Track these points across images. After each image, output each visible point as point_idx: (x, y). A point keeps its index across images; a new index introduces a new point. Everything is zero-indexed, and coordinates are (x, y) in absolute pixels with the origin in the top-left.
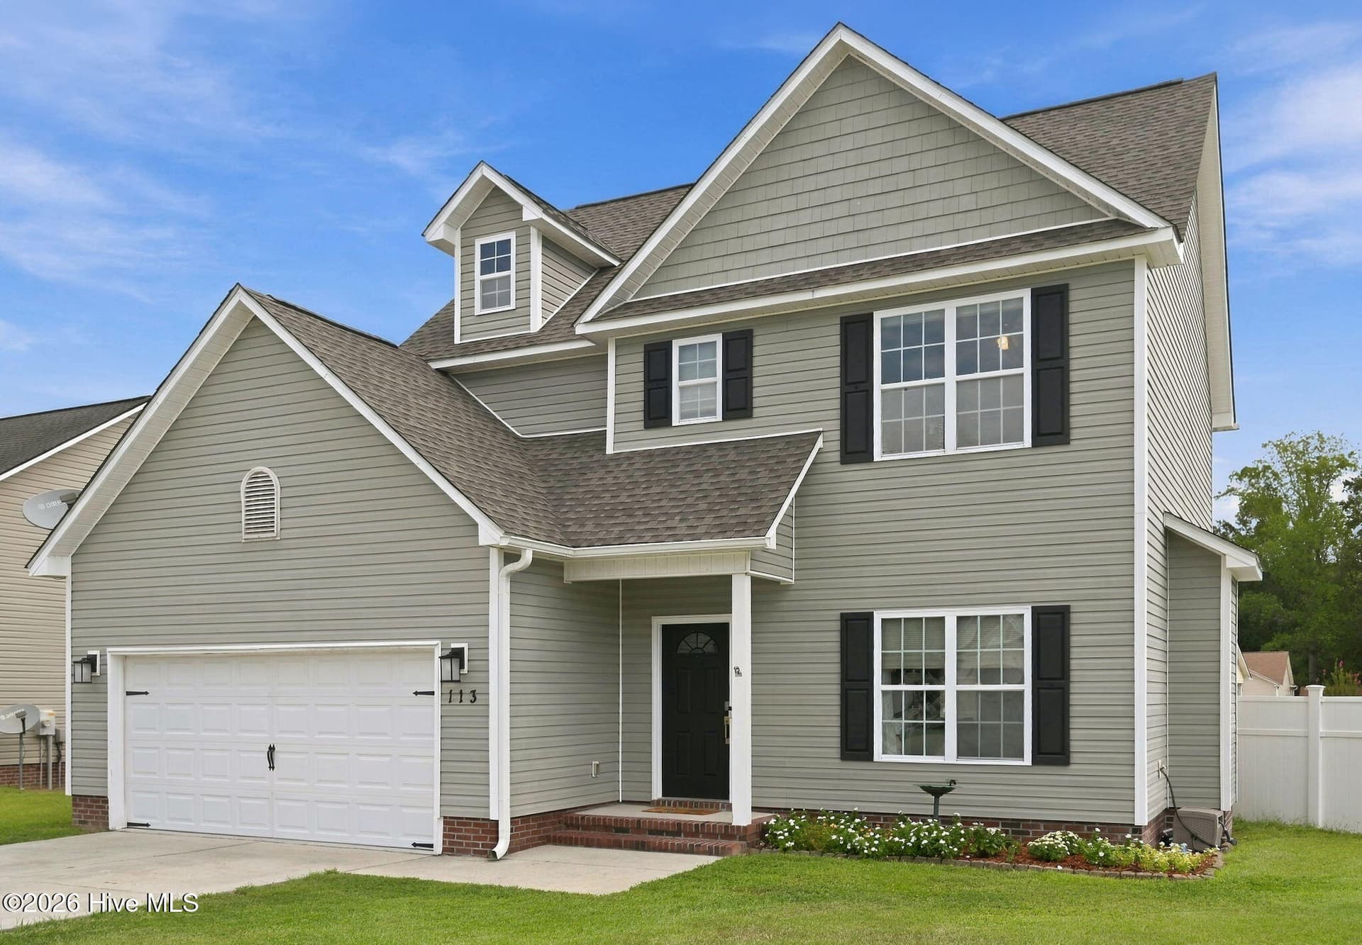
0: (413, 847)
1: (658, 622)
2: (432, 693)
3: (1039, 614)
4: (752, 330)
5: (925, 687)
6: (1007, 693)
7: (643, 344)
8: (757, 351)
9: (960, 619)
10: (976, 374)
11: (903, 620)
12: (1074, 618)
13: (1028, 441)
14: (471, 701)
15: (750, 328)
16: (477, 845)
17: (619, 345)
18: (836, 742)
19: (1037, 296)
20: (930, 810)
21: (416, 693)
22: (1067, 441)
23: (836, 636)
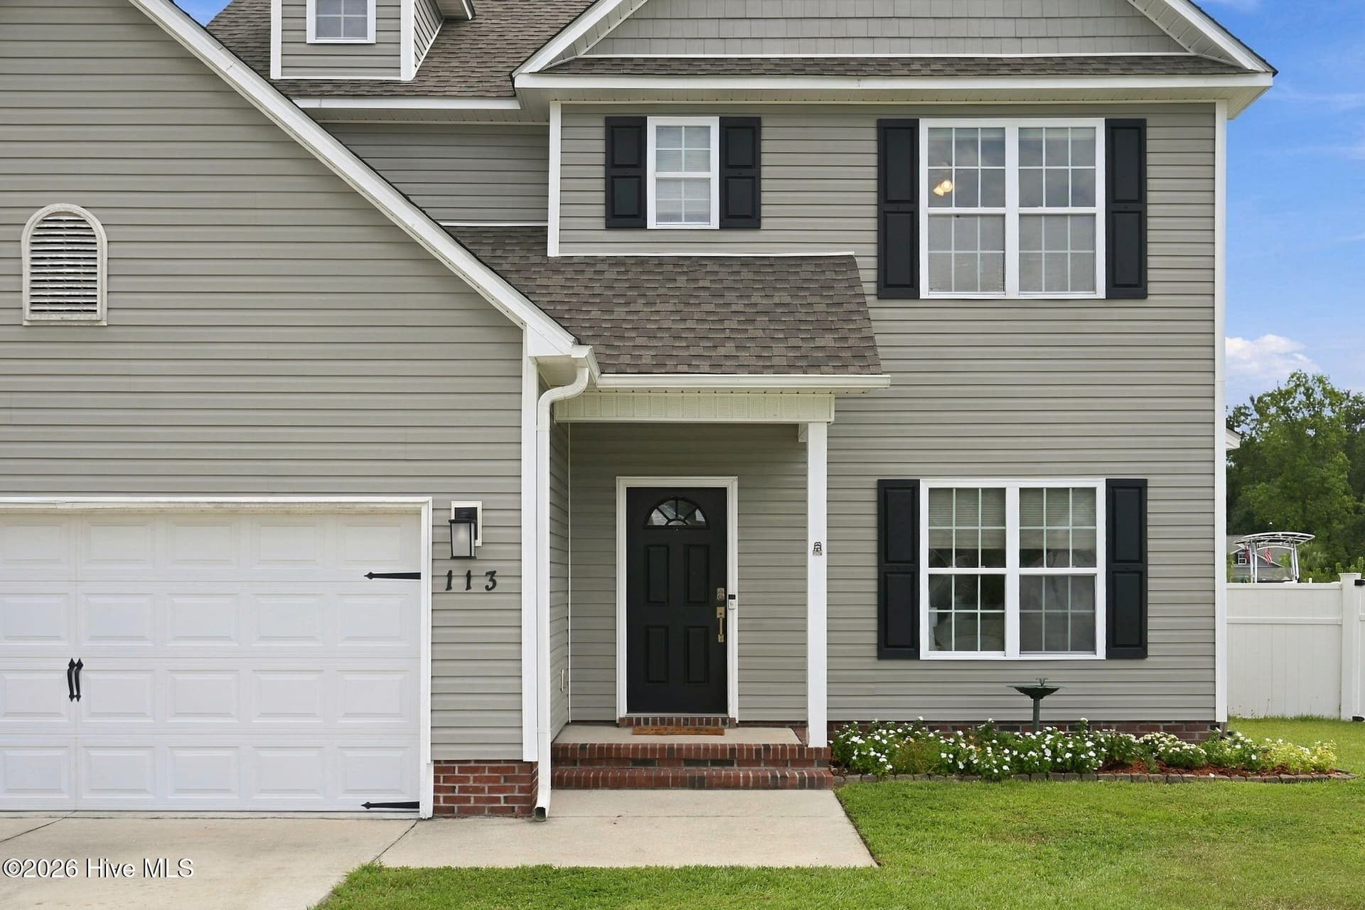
0: (365, 809)
1: (623, 484)
2: (417, 576)
3: (1113, 487)
4: (760, 118)
5: (981, 570)
6: (1075, 577)
7: (604, 116)
8: (765, 146)
9: (1023, 491)
10: (1039, 208)
11: (954, 491)
12: (1151, 493)
13: (1101, 293)
14: (487, 587)
15: (758, 116)
16: (498, 800)
17: (567, 112)
18: (872, 638)
19: (1113, 129)
20: (1028, 715)
21: (371, 576)
22: (1143, 295)
23: (872, 508)
